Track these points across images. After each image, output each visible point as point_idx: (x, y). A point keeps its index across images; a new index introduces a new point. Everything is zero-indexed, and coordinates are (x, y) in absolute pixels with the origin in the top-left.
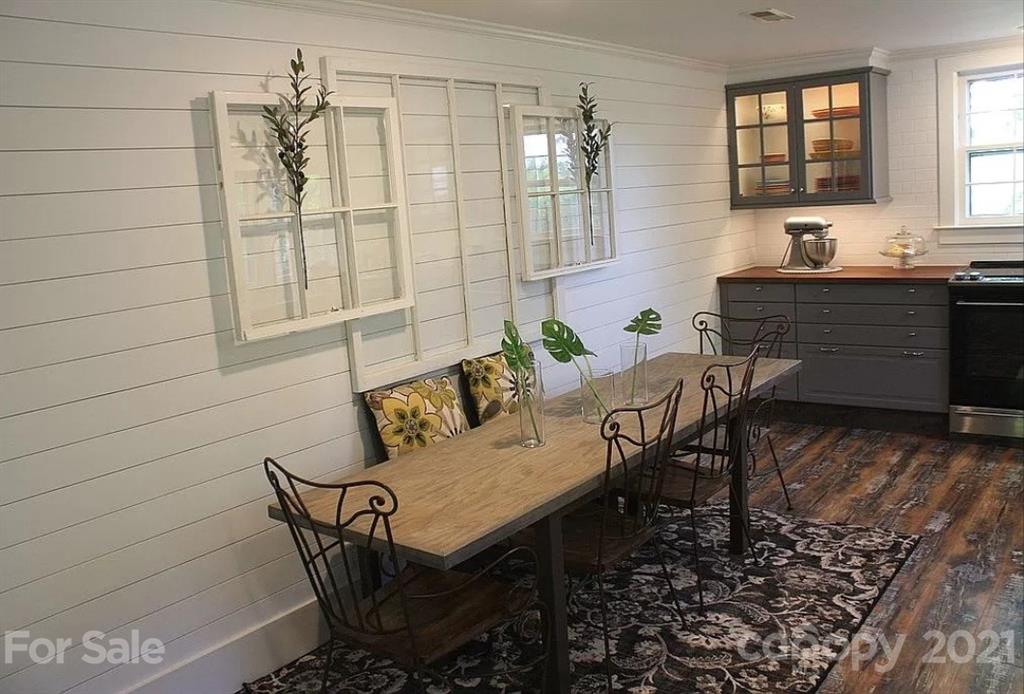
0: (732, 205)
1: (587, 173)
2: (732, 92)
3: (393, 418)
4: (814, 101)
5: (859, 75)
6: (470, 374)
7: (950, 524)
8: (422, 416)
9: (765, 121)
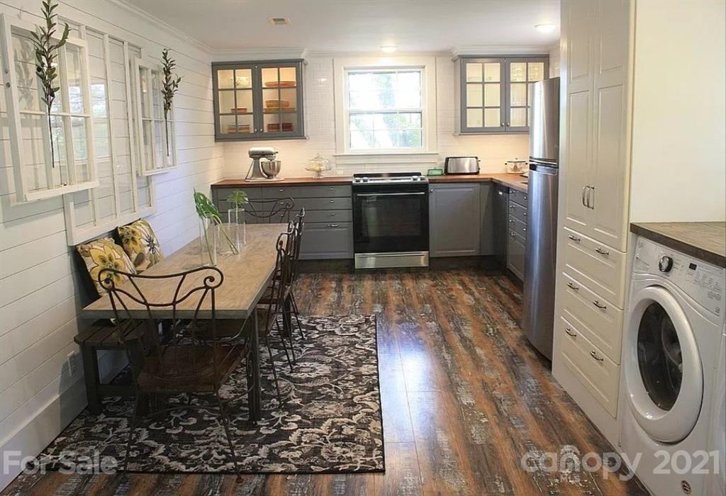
0: (216, 139)
1: (165, 109)
2: (216, 67)
3: (100, 263)
4: (269, 76)
5: (296, 63)
6: (123, 236)
7: (384, 308)
8: (115, 261)
9: (237, 87)
